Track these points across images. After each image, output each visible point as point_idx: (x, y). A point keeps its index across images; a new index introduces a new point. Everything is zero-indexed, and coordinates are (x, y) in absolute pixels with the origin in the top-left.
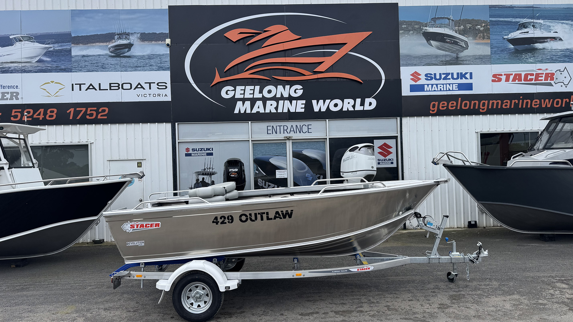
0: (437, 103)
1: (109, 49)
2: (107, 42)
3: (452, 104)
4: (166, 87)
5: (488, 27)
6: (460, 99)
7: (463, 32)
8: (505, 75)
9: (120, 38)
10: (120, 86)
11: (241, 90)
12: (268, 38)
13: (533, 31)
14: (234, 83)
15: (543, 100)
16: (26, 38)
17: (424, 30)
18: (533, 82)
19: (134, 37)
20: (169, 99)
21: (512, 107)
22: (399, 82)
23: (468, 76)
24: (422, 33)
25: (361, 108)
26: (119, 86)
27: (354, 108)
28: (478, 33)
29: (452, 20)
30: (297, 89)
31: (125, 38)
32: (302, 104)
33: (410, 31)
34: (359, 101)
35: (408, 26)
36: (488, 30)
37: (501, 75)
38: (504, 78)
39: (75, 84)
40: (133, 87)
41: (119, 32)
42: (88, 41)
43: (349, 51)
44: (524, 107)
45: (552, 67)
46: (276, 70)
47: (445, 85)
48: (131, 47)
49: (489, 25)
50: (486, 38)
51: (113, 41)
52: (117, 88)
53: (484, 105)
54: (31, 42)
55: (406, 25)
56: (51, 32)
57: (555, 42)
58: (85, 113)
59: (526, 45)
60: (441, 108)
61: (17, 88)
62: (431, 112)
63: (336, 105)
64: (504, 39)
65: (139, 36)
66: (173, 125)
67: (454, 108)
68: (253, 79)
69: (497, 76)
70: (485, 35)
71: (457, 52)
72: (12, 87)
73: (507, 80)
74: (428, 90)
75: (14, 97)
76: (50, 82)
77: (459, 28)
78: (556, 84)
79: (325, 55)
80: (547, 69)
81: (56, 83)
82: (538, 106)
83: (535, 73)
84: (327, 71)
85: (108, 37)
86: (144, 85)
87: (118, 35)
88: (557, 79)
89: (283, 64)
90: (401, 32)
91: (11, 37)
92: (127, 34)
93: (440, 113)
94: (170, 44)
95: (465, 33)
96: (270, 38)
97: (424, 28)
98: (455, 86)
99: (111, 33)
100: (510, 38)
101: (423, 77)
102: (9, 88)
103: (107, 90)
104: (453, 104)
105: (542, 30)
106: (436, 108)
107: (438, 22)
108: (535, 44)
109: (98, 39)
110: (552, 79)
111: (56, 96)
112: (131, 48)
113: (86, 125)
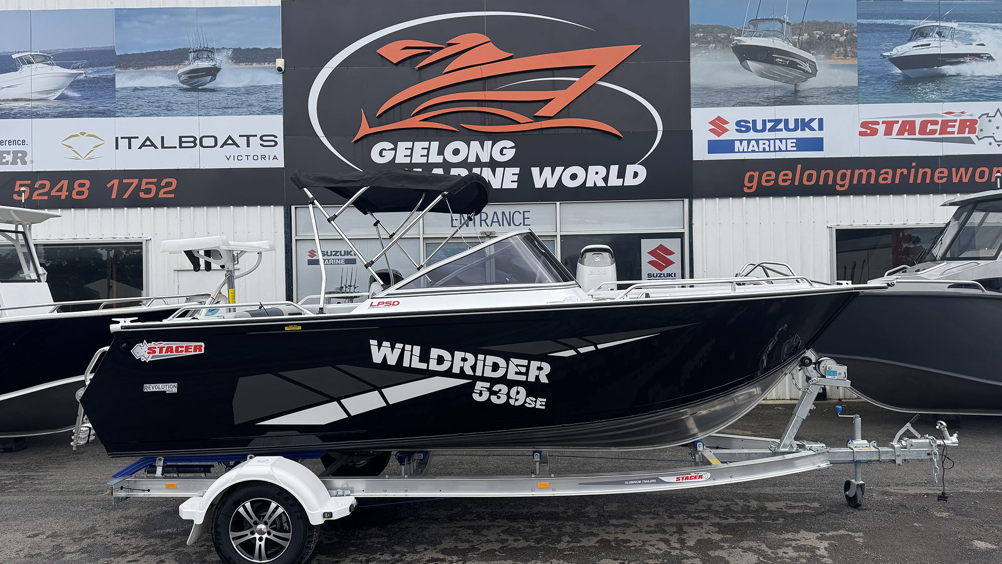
0: (757, 173)
1: (180, 77)
2: (175, 64)
3: (784, 175)
4: (276, 143)
5: (855, 35)
6: (799, 166)
7: (807, 45)
8: (883, 122)
9: (197, 58)
10: (198, 142)
11: (406, 149)
12: (454, 57)
13: (939, 42)
14: (395, 137)
15: (954, 170)
16: (39, 58)
17: (735, 42)
18: (937, 136)
19: (221, 56)
20: (280, 163)
21: (897, 181)
22: (688, 135)
23: (815, 125)
24: (732, 47)
25: (619, 182)
26: (196, 142)
27: (607, 183)
28: (834, 47)
29: (788, 23)
30: (505, 148)
31: (207, 58)
32: (513, 174)
33: (709, 43)
34: (614, 169)
35: (706, 34)
36: (854, 42)
37: (877, 123)
38: (881, 128)
39: (122, 138)
40: (219, 144)
41: (195, 46)
42: (143, 63)
43: (599, 80)
44: (919, 181)
45: (972, 109)
46: (469, 113)
47: (772, 142)
48: (217, 73)
49: (857, 32)
50: (851, 55)
51: (186, 63)
52: (192, 145)
53: (843, 177)
54: (48, 64)
55: (703, 33)
56: (81, 47)
57: (979, 62)
58: (138, 187)
59: (925, 69)
60: (764, 183)
61: (24, 144)
62: (746, 190)
63: (574, 177)
64: (884, 57)
65: (230, 53)
66: (287, 210)
67: (789, 182)
68: (429, 130)
69: (870, 125)
70: (849, 49)
71: (796, 81)
72: (16, 142)
73: (888, 132)
74: (741, 150)
75: (18, 160)
76: (80, 135)
77: (800, 37)
78: (979, 139)
79: (555, 86)
80: (963, 113)
81: (89, 135)
82: (945, 180)
83: (940, 120)
84: (557, 116)
85: (177, 56)
86: (239, 141)
87: (194, 52)
88: (981, 130)
89: (480, 103)
90: (693, 45)
91: (14, 56)
92: (209, 51)
93: (762, 192)
94: (283, 67)
95: (811, 47)
96: (457, 56)
97: (735, 38)
98: (791, 143)
99: (183, 49)
100: (895, 56)
101: (731, 127)
102: (10, 144)
103: (176, 147)
104: (787, 175)
105: (955, 41)
106: (755, 184)
107: (761, 26)
108: (942, 67)
109: (160, 60)
110: (973, 131)
111: (89, 159)
112: (216, 75)
113: (139, 208)
